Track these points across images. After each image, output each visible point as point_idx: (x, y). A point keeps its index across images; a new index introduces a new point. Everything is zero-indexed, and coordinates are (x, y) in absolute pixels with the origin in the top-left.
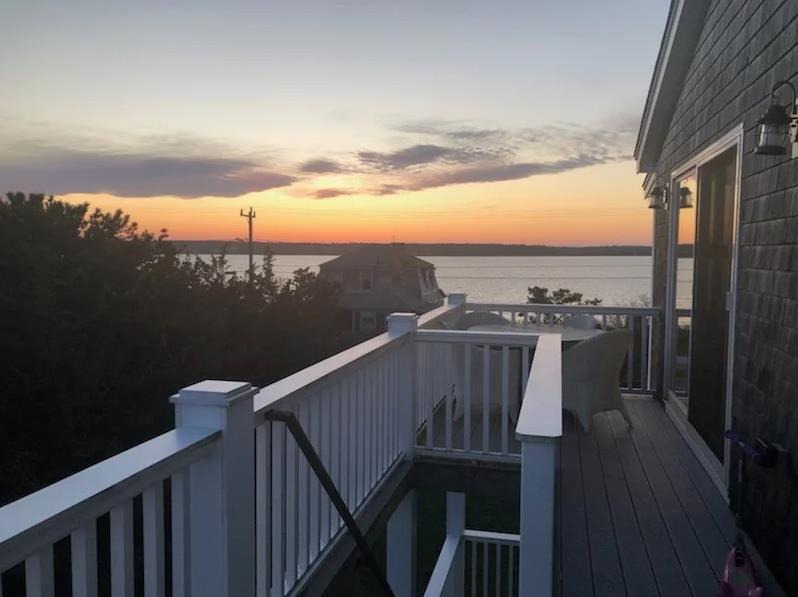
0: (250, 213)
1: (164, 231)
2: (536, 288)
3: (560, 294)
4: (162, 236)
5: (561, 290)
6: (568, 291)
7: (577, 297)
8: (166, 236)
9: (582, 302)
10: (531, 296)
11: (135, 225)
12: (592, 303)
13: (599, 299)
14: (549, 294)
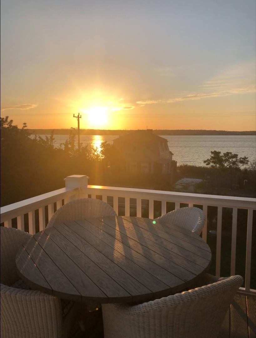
0: (78, 116)
1: (25, 124)
2: (215, 151)
3: (227, 154)
4: (24, 127)
5: (227, 153)
6: (231, 153)
7: (235, 156)
8: (26, 126)
9: (238, 158)
10: (213, 155)
11: (12, 121)
12: (243, 159)
13: (247, 157)
14: (222, 154)
